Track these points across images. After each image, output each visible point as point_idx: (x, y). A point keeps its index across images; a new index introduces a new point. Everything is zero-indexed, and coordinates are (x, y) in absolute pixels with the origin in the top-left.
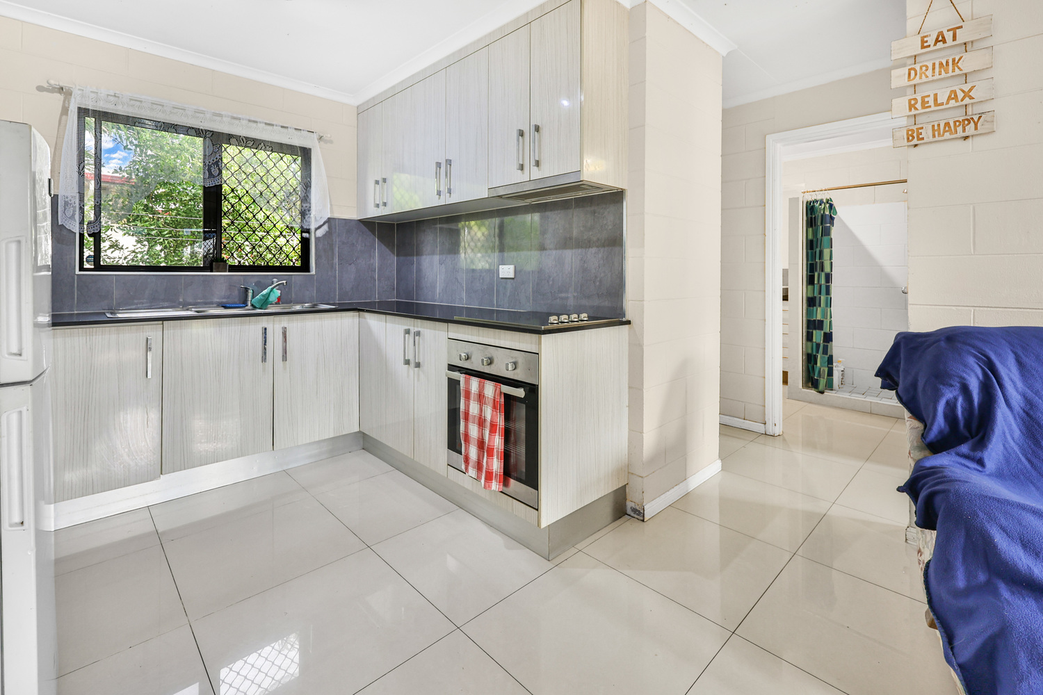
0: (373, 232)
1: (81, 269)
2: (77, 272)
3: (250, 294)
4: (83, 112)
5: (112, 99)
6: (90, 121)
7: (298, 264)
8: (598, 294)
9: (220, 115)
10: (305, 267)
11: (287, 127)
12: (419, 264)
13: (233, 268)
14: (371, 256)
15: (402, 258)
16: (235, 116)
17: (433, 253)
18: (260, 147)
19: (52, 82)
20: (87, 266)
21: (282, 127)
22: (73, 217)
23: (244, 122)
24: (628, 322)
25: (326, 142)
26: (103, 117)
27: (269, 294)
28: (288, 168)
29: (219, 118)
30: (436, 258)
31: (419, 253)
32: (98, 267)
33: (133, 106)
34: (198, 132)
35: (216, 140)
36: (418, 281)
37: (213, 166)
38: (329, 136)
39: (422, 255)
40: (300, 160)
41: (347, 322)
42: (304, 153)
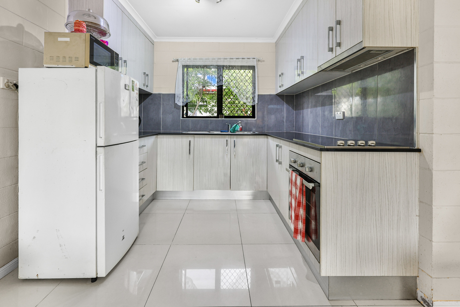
0: (283, 99)
2: (181, 118)
3: (230, 127)
4: (184, 67)
5: (189, 60)
6: (185, 69)
7: (251, 115)
8: (394, 128)
9: (220, 59)
10: (253, 117)
11: (244, 58)
12: (303, 114)
13: (226, 117)
14: (282, 111)
15: (297, 111)
16: (225, 58)
17: (308, 108)
18: (234, 68)
19: (174, 58)
20: (184, 116)
21: (243, 59)
22: (179, 101)
23: (234, 60)
24: (419, 150)
25: (261, 61)
26: (188, 67)
27: (235, 127)
28: (248, 74)
29: (220, 60)
30: (309, 110)
31: (303, 109)
33: (194, 61)
35: (221, 68)
36: (303, 122)
37: (220, 78)
38: (262, 58)
39: (304, 109)
40: (251, 71)
41: (262, 140)
42: (253, 68)
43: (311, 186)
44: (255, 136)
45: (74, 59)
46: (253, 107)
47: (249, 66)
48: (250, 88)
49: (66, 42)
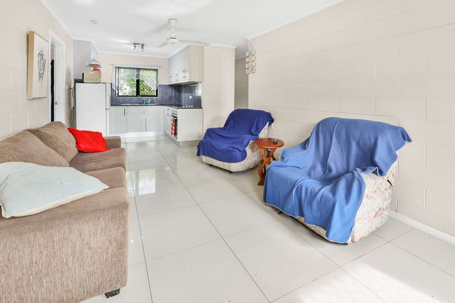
0: (172, 88)
1: (116, 96)
3: (144, 101)
4: (116, 67)
5: (120, 65)
6: (117, 69)
7: (156, 95)
9: (138, 65)
10: (157, 96)
12: (181, 95)
13: (141, 96)
14: (172, 93)
15: (179, 93)
16: (141, 65)
19: (111, 63)
21: (151, 66)
22: (114, 87)
23: (143, 65)
24: (202, 108)
25: (161, 67)
26: (119, 68)
27: (147, 102)
28: (154, 74)
32: (118, 96)
34: (134, 68)
35: (138, 69)
37: (138, 75)
40: (156, 72)
41: (162, 107)
42: (157, 70)
43: (175, 119)
44: (158, 106)
45: (95, 80)
46: (157, 90)
47: (155, 69)
48: (155, 81)
49: (93, 74)
